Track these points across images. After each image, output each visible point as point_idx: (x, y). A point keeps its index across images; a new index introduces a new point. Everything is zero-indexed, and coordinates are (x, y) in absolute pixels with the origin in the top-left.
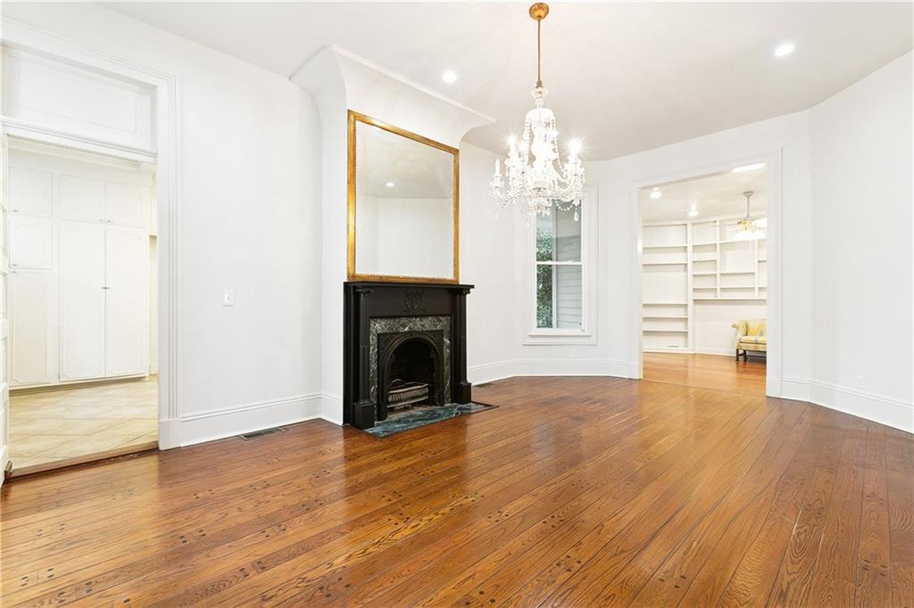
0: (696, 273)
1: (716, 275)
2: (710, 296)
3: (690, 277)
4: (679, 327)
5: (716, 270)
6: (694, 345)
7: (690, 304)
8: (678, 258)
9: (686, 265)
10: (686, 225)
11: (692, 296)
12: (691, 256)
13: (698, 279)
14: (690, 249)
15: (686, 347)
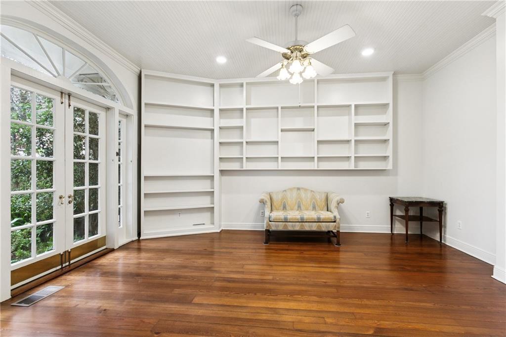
0: (222, 141)
1: (242, 143)
2: (235, 166)
3: (217, 145)
4: (205, 202)
5: (242, 137)
6: (220, 221)
7: (217, 175)
8: (203, 122)
9: (212, 130)
10: (213, 85)
11: (218, 166)
12: (218, 122)
13: (225, 148)
14: (217, 113)
15: (213, 223)
